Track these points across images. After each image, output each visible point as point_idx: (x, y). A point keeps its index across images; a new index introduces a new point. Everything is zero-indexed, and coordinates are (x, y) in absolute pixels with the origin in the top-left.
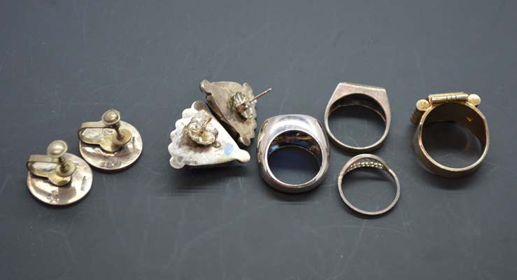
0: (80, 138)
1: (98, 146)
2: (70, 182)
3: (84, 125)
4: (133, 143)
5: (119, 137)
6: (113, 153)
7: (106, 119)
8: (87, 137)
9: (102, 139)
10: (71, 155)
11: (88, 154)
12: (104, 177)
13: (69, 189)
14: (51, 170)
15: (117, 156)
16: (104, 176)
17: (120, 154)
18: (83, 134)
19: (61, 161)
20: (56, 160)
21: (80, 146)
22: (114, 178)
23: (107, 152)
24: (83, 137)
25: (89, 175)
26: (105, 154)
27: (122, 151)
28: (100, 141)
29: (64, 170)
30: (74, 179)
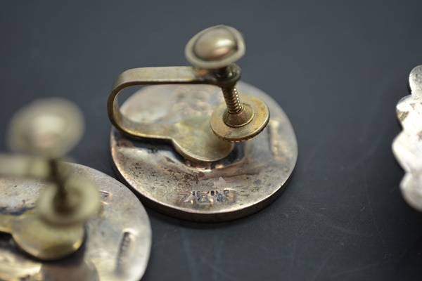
0: (113, 119)
1: (166, 144)
2: (83, 248)
3: (130, 76)
4: (269, 139)
5: (234, 116)
6: (212, 165)
7: (200, 50)
8: (136, 118)
9: (178, 126)
10: (85, 168)
11: (138, 167)
12: (185, 239)
13: (77, 272)
14: (22, 211)
15: (224, 176)
16: (185, 234)
17: (233, 171)
18: (124, 110)
19: (55, 176)
20: (40, 168)
21: (114, 143)
22: (217, 240)
23: (195, 163)
24: (121, 116)
25: (139, 231)
26: (187, 169)
27: (239, 162)
28: (173, 130)
29: (64, 207)
30: (95, 239)
